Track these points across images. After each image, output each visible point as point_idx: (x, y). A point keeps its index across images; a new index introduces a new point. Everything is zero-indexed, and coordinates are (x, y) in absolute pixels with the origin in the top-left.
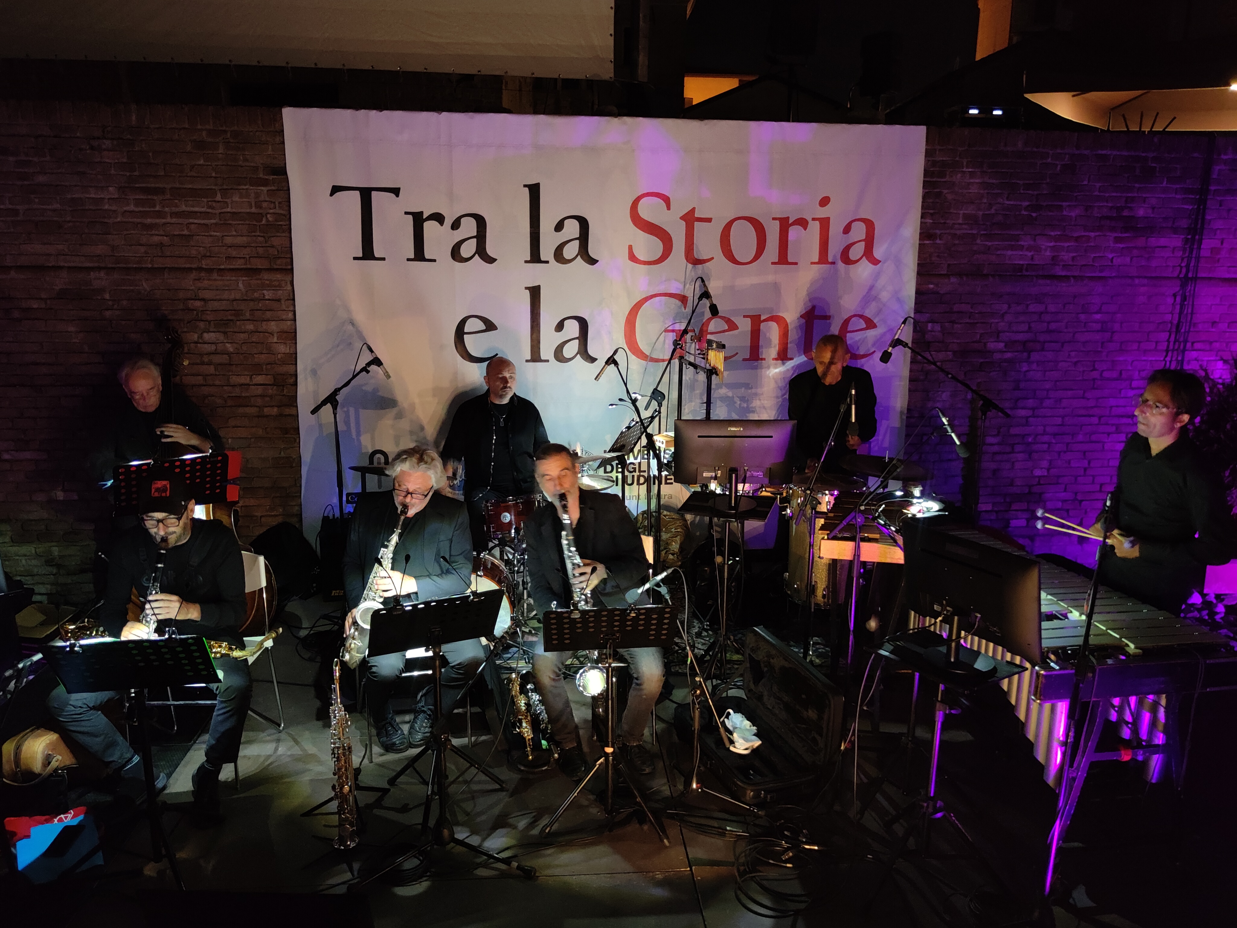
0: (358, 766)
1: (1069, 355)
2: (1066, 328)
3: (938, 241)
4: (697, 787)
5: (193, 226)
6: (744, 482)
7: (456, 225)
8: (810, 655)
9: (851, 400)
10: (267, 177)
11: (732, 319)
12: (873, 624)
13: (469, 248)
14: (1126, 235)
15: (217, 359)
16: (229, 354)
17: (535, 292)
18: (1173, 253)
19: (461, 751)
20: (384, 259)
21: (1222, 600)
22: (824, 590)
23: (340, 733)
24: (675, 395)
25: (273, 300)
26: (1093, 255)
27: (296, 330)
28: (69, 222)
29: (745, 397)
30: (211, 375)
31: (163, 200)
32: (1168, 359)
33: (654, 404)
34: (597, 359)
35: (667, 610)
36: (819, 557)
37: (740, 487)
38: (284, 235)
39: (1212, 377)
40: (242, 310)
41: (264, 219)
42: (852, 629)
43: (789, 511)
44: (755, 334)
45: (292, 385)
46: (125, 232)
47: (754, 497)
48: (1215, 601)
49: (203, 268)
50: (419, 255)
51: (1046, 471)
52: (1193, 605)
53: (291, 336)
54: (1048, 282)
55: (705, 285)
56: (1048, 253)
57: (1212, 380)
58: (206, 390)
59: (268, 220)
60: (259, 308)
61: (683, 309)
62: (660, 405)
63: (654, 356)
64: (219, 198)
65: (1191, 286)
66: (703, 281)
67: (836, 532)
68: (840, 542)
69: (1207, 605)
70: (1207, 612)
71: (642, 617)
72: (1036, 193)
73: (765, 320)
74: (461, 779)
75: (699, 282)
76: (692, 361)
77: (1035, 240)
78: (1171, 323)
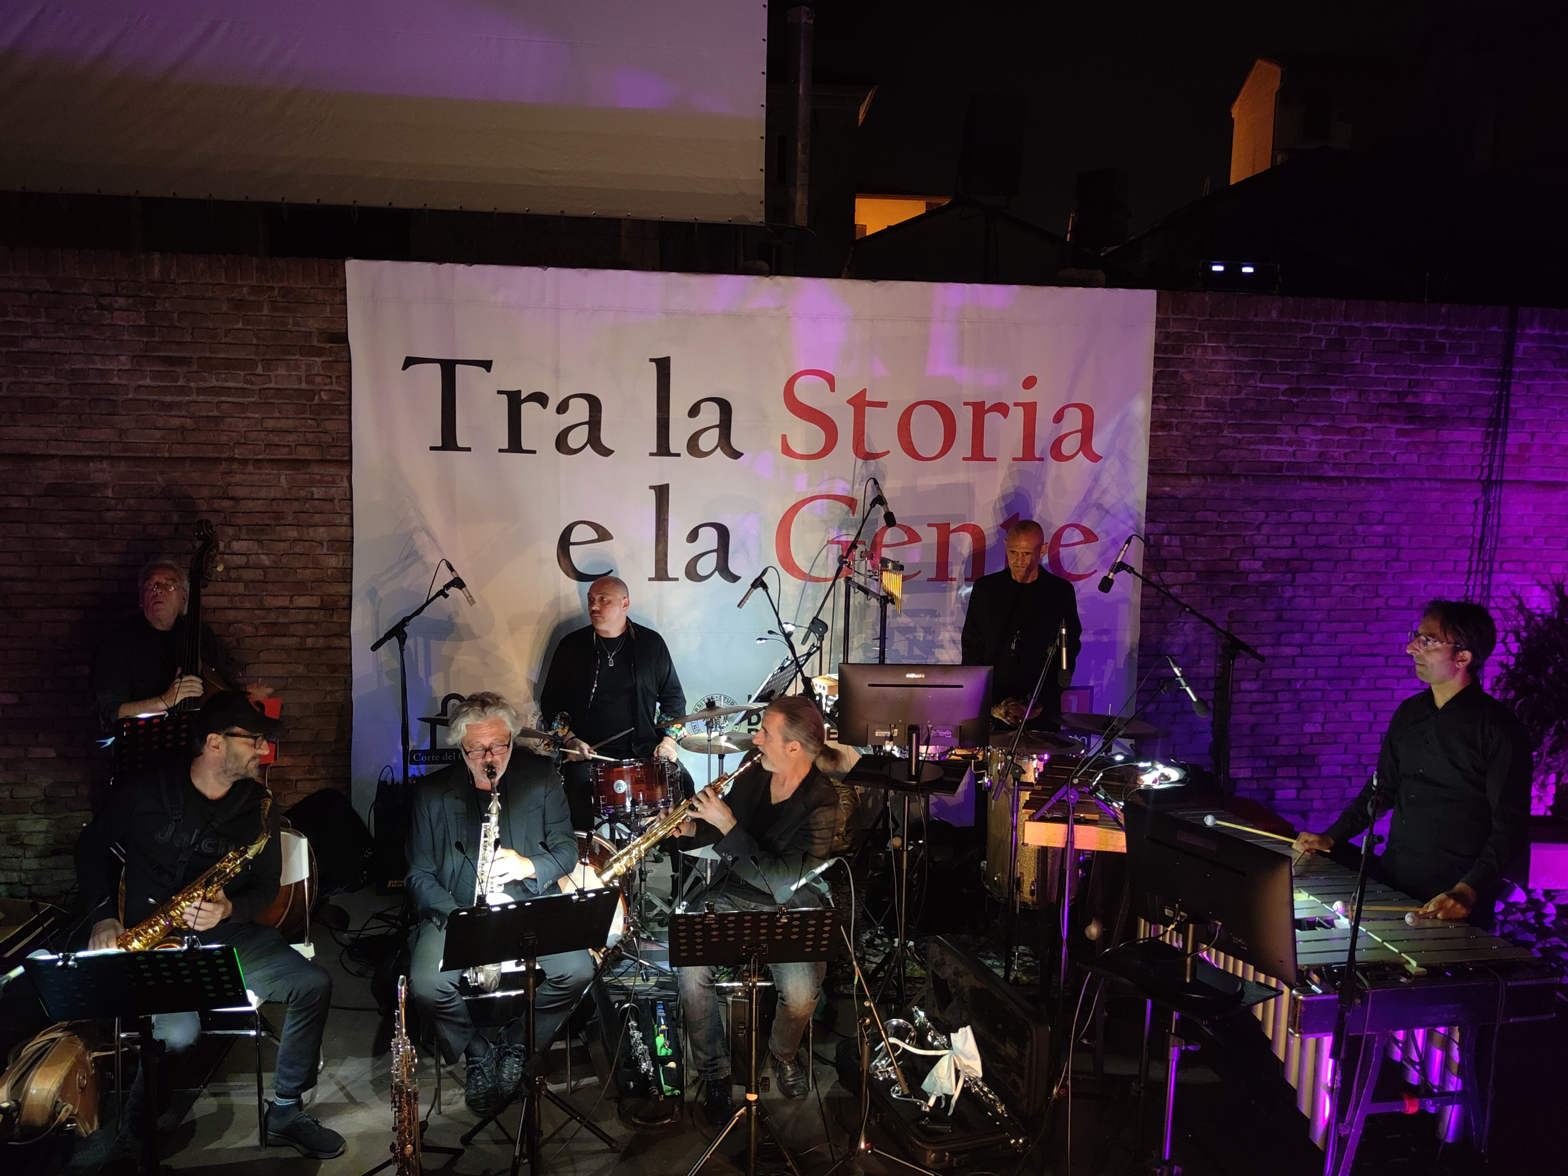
0: (425, 1119)
1: (1345, 577)
2: (1340, 543)
3: (1174, 433)
4: (866, 1147)
5: (224, 406)
6: (927, 744)
7: (562, 408)
8: (1014, 970)
9: (1061, 642)
10: (322, 345)
11: (913, 528)
12: (1093, 930)
13: (579, 437)
14: (1411, 427)
15: (248, 575)
16: (264, 568)
17: (662, 493)
18: (1471, 450)
19: (559, 1099)
20: (469, 449)
21: (1553, 898)
22: (1032, 884)
23: (403, 1074)
24: (840, 624)
25: (323, 500)
26: (1370, 451)
27: (352, 538)
28: (67, 399)
29: (930, 628)
30: (240, 595)
31: (188, 372)
32: (1471, 583)
33: (813, 639)
34: (740, 578)
35: (828, 914)
36: (1023, 844)
37: (923, 749)
38: (341, 417)
39: (1528, 607)
40: (283, 512)
41: (317, 398)
42: (1065, 938)
43: (986, 780)
44: (943, 547)
45: (344, 609)
46: (138, 413)
47: (942, 763)
48: (1543, 900)
49: (236, 459)
50: (515, 445)
51: (1320, 726)
52: (1515, 904)
53: (346, 545)
54: (1315, 484)
55: (879, 489)
56: (1314, 449)
57: (1528, 610)
58: (231, 615)
59: (321, 399)
60: (305, 510)
61: (851, 515)
62: (821, 638)
63: (814, 574)
64: (259, 370)
65: (1496, 491)
66: (876, 482)
67: (1043, 810)
68: (1050, 825)
69: (1533, 904)
70: (1533, 913)
71: (796, 923)
72: (1295, 373)
73: (955, 530)
74: (557, 1136)
75: (871, 482)
76: (862, 583)
77: (1297, 432)
78: (1473, 537)
